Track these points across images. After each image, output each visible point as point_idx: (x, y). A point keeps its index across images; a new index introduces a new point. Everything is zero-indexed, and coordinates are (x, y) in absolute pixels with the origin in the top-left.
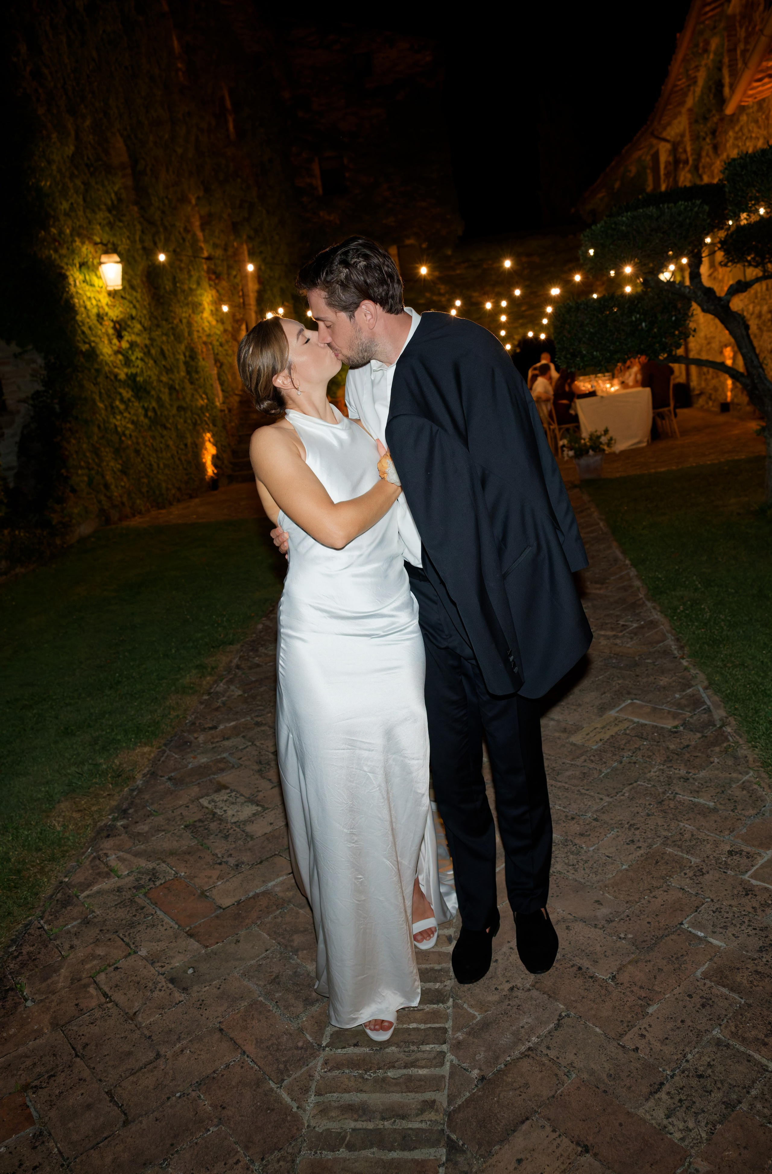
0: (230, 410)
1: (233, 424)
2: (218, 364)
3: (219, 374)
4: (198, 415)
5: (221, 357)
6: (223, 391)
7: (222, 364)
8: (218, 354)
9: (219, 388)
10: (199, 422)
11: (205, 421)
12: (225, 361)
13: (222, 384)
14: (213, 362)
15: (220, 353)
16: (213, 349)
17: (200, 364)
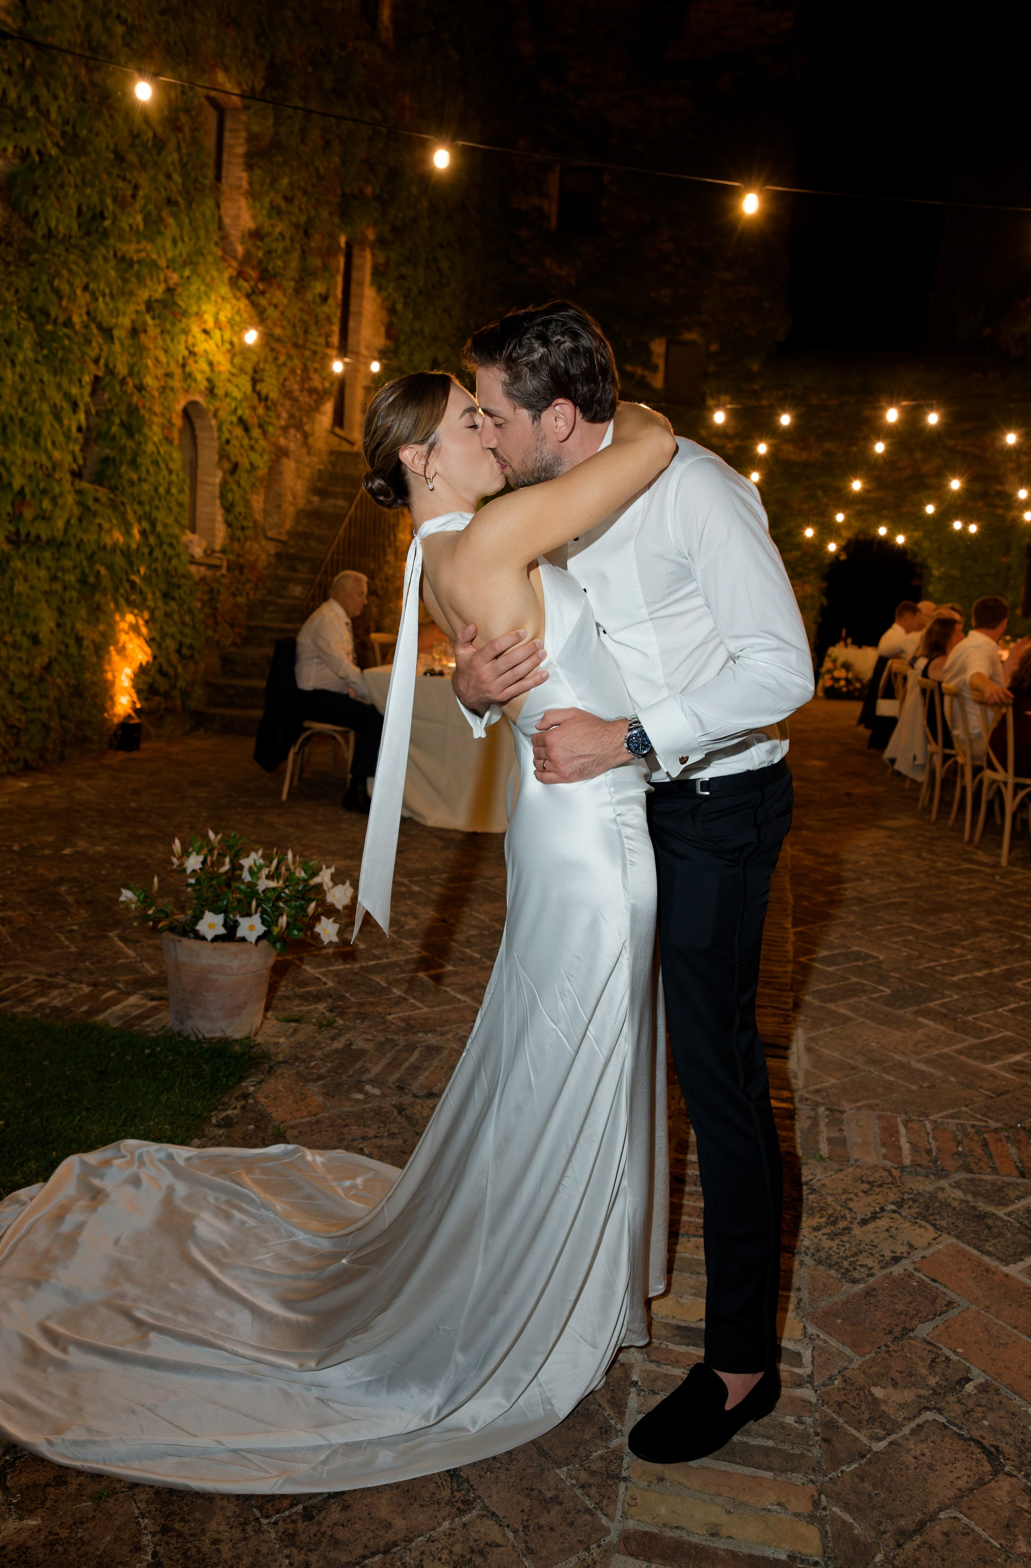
0: (237, 568)
1: (241, 600)
2: (227, 465)
3: (224, 484)
4: (110, 568)
5: (233, 451)
6: (229, 524)
7: (235, 467)
8: (228, 442)
9: (219, 516)
10: (107, 582)
11: (133, 584)
12: (245, 462)
13: (228, 509)
14: (216, 458)
15: (234, 442)
16: (220, 429)
17: (150, 448)
